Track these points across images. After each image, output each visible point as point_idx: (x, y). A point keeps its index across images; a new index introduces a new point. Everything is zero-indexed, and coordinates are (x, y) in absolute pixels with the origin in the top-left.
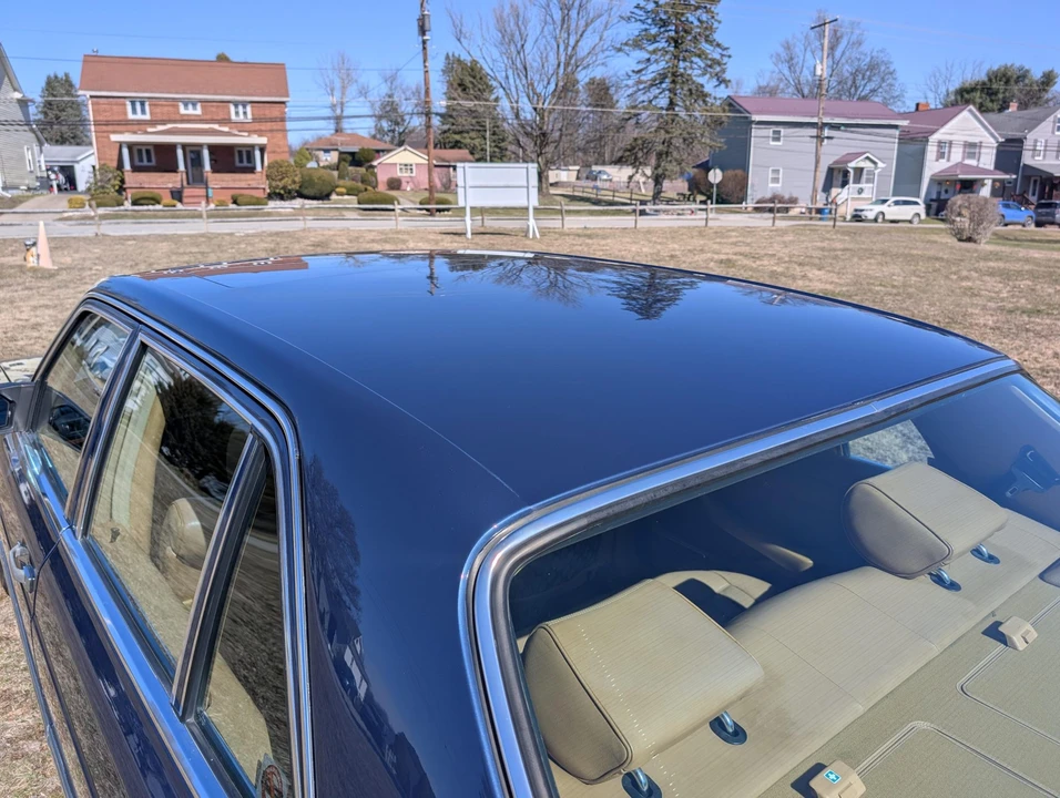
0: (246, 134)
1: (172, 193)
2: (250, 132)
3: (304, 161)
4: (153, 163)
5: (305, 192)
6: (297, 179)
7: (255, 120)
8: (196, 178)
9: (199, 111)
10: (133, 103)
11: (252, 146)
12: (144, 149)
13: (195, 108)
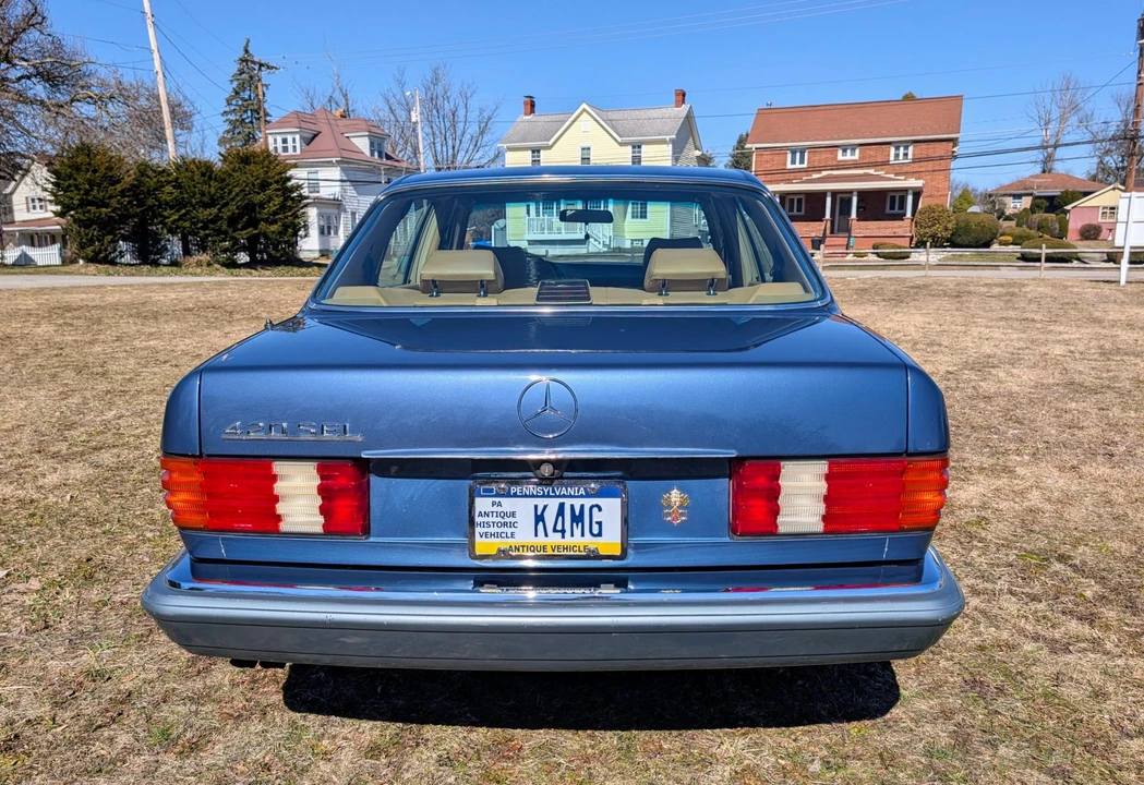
0: (903, 178)
1: (813, 242)
2: (908, 174)
3: (966, 205)
4: (803, 213)
5: (959, 240)
6: (950, 226)
7: (915, 161)
8: (841, 226)
9: (856, 156)
10: (794, 153)
11: (905, 190)
12: (796, 198)
13: (853, 154)
